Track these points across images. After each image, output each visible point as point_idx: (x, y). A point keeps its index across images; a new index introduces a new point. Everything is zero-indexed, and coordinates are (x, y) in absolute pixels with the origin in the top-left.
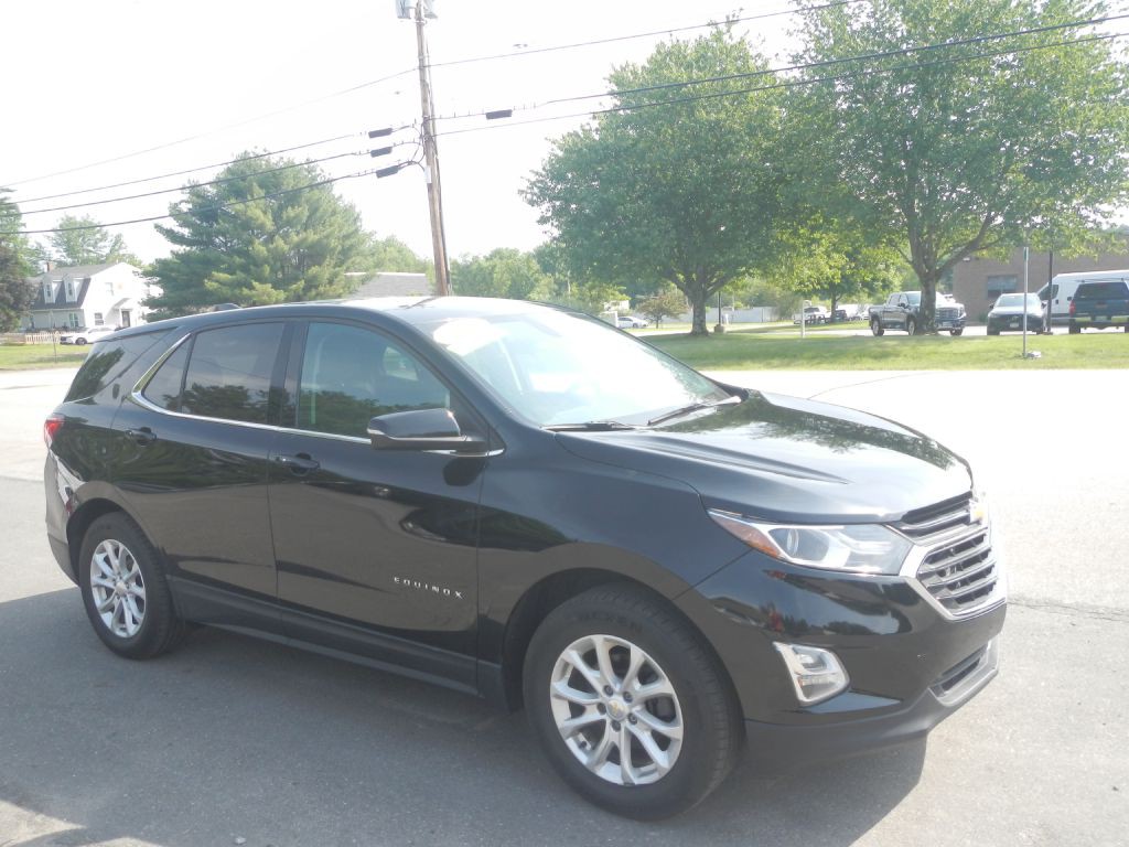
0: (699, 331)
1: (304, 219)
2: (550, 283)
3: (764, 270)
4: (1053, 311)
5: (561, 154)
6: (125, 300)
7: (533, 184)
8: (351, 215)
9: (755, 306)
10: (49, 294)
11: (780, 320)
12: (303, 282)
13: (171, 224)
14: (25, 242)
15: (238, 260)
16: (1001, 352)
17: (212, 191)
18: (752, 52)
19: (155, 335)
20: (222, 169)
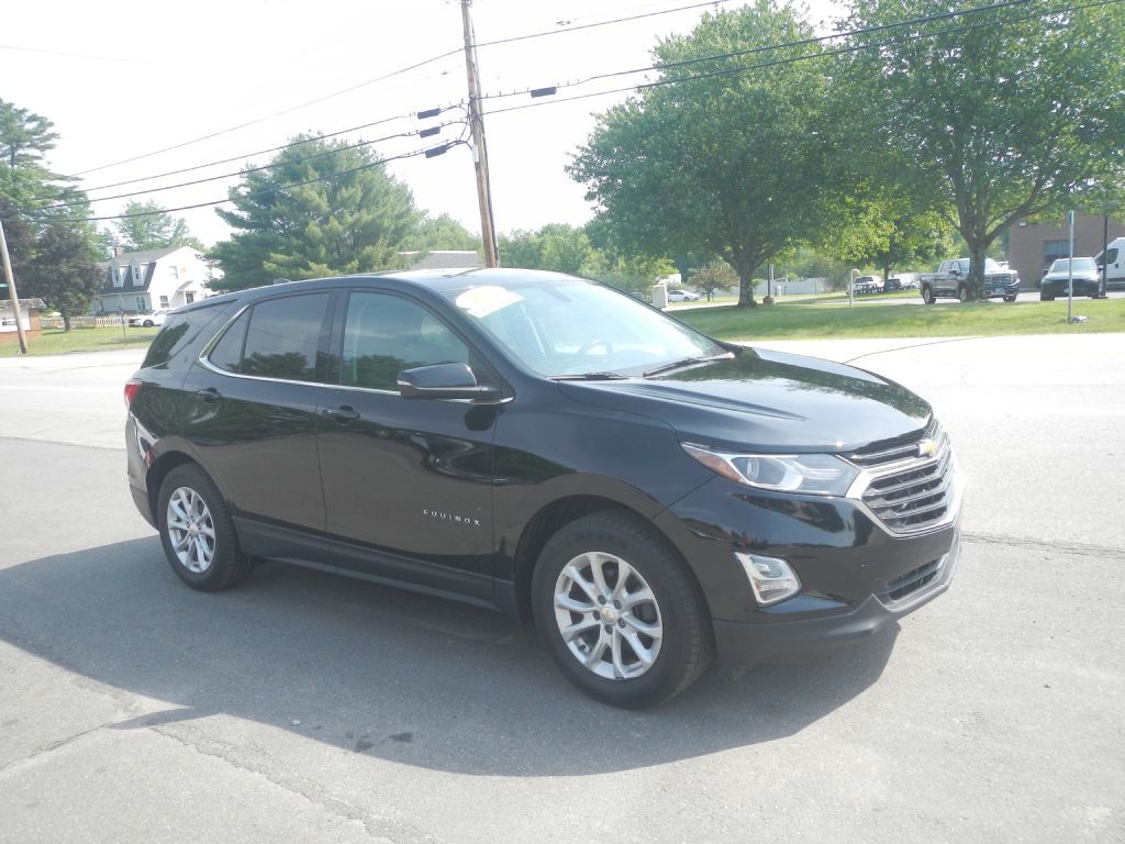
0: (746, 303)
1: (358, 200)
2: (601, 257)
3: (813, 240)
4: (1108, 276)
5: (606, 128)
6: (189, 283)
7: (580, 160)
8: (404, 195)
9: (810, 277)
10: (117, 278)
11: (833, 291)
12: (357, 261)
13: (231, 207)
14: (94, 228)
15: (295, 242)
16: (1045, 317)
17: (269, 174)
18: (797, 21)
19: (215, 308)
20: (278, 153)
